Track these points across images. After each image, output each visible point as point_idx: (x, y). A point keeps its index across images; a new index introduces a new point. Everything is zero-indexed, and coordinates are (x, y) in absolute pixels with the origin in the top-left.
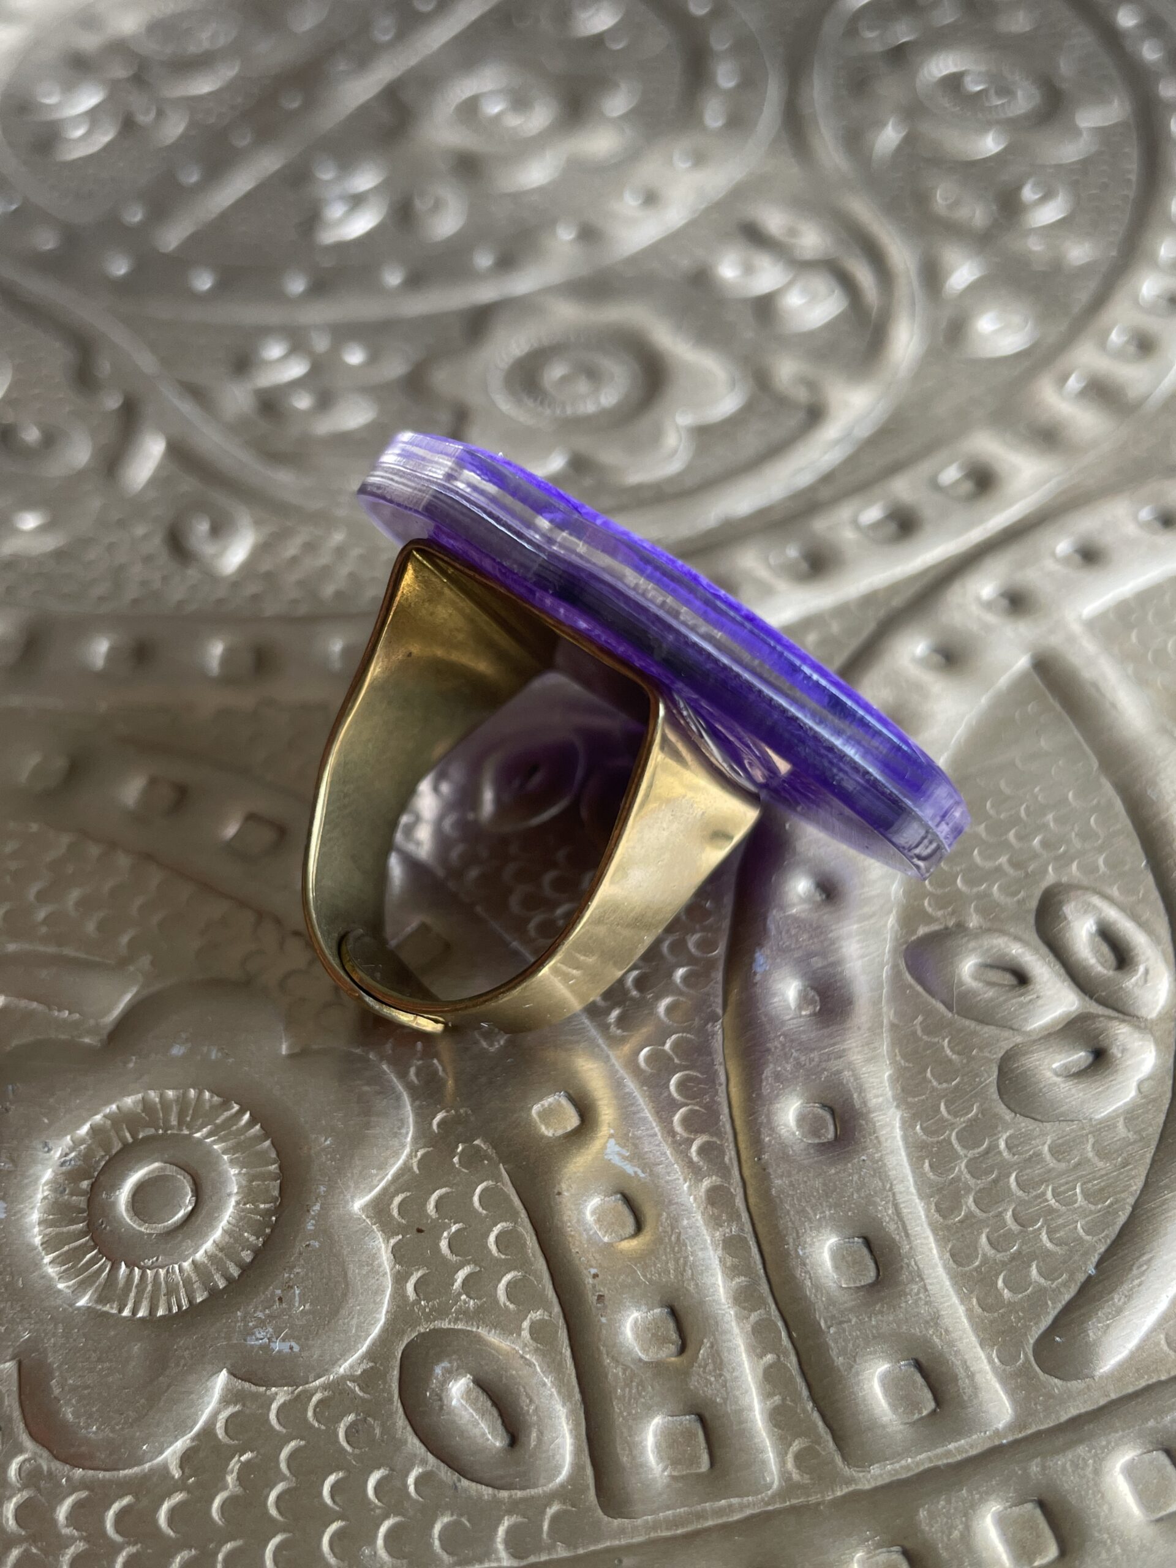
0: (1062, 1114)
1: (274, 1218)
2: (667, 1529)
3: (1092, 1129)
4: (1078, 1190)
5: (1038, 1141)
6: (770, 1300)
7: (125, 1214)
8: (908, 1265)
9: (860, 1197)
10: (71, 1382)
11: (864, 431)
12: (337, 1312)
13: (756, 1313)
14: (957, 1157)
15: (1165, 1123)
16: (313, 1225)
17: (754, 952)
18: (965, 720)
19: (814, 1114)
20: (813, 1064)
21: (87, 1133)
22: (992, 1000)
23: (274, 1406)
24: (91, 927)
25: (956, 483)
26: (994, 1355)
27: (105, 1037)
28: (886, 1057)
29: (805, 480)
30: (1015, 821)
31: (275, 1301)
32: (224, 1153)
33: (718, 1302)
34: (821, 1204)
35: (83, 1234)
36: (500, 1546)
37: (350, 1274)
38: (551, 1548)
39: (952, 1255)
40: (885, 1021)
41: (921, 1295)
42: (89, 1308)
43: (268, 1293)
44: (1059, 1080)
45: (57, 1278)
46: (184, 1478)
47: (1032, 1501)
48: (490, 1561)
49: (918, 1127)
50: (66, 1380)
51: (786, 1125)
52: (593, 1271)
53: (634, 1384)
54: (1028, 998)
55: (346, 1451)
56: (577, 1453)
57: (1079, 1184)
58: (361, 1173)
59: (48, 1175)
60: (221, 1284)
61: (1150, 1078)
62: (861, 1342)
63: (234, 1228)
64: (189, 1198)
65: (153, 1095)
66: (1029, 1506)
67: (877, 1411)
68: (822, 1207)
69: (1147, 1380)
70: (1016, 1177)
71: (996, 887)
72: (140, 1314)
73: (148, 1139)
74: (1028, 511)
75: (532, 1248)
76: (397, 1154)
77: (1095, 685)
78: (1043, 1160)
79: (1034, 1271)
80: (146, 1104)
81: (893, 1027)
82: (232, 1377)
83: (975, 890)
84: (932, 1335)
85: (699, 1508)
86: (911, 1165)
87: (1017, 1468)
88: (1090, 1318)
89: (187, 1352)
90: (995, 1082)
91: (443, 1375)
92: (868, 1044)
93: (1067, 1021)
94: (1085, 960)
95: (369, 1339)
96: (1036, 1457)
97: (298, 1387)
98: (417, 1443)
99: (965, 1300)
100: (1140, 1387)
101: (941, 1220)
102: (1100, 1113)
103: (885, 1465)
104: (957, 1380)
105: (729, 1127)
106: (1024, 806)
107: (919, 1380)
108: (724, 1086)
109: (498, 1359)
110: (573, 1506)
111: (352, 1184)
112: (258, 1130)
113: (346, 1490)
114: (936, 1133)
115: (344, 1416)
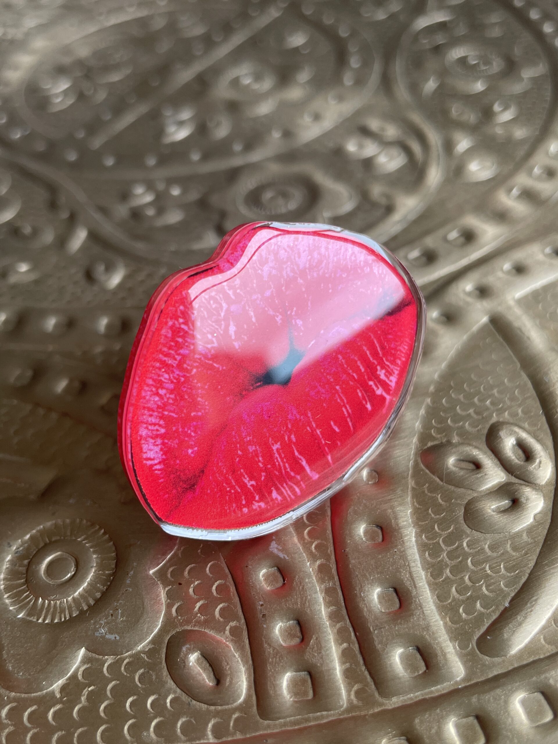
0: (495, 530)
1: (112, 578)
2: (291, 726)
3: (510, 537)
5: (483, 543)
6: (347, 617)
7: (43, 575)
8: (415, 601)
9: (393, 569)
10: (12, 652)
11: (412, 217)
12: (138, 621)
13: (339, 624)
14: (443, 550)
15: (547, 534)
16: (130, 581)
18: (456, 346)
19: (372, 530)
20: (373, 506)
21: (29, 539)
22: (463, 476)
23: (106, 665)
25: (456, 239)
26: (457, 645)
27: (39, 495)
28: (409, 503)
30: (478, 393)
31: (109, 616)
32: (91, 548)
33: (321, 618)
34: (373, 572)
35: (23, 584)
36: (209, 733)
37: (145, 604)
38: (234, 734)
39: (438, 597)
40: (409, 486)
41: (421, 616)
42: (23, 618)
43: (106, 612)
44: (494, 513)
45: (10, 604)
46: (62, 698)
47: (473, 716)
48: (204, 739)
49: (424, 536)
50: (10, 651)
51: (358, 535)
52: (261, 603)
53: (278, 656)
54: (480, 475)
55: (138, 686)
56: (249, 689)
57: (502, 563)
58: (154, 557)
59: (9, 558)
60: (85, 608)
61: (540, 513)
62: (390, 638)
63: (93, 582)
64: (73, 568)
65: (60, 521)
66: (472, 720)
67: (397, 671)
69: (534, 658)
70: (471, 561)
71: (467, 423)
72: (47, 622)
73: (56, 541)
74: (490, 251)
75: (233, 592)
76: (171, 549)
77: (520, 329)
78: (485, 552)
79: (478, 605)
80: (56, 526)
81: (413, 489)
82: (87, 651)
83: (457, 425)
84: (425, 635)
85: (306, 716)
86: (419, 554)
87: (465, 700)
88: (505, 627)
89: (67, 639)
90: (463, 515)
91: (186, 651)
92: (400, 497)
93: (500, 486)
94: (510, 457)
95: (153, 634)
96: (475, 694)
97: (118, 656)
98: (173, 683)
99: (443, 618)
100: (529, 661)
101: (433, 580)
102: (515, 529)
103: (400, 697)
104: (437, 657)
105: (331, 536)
106: (483, 386)
107: (419, 656)
108: (330, 517)
109: (213, 643)
110: (245, 714)
111: (149, 562)
112: (108, 537)
113: (137, 705)
114: (432, 539)
115: (138, 670)
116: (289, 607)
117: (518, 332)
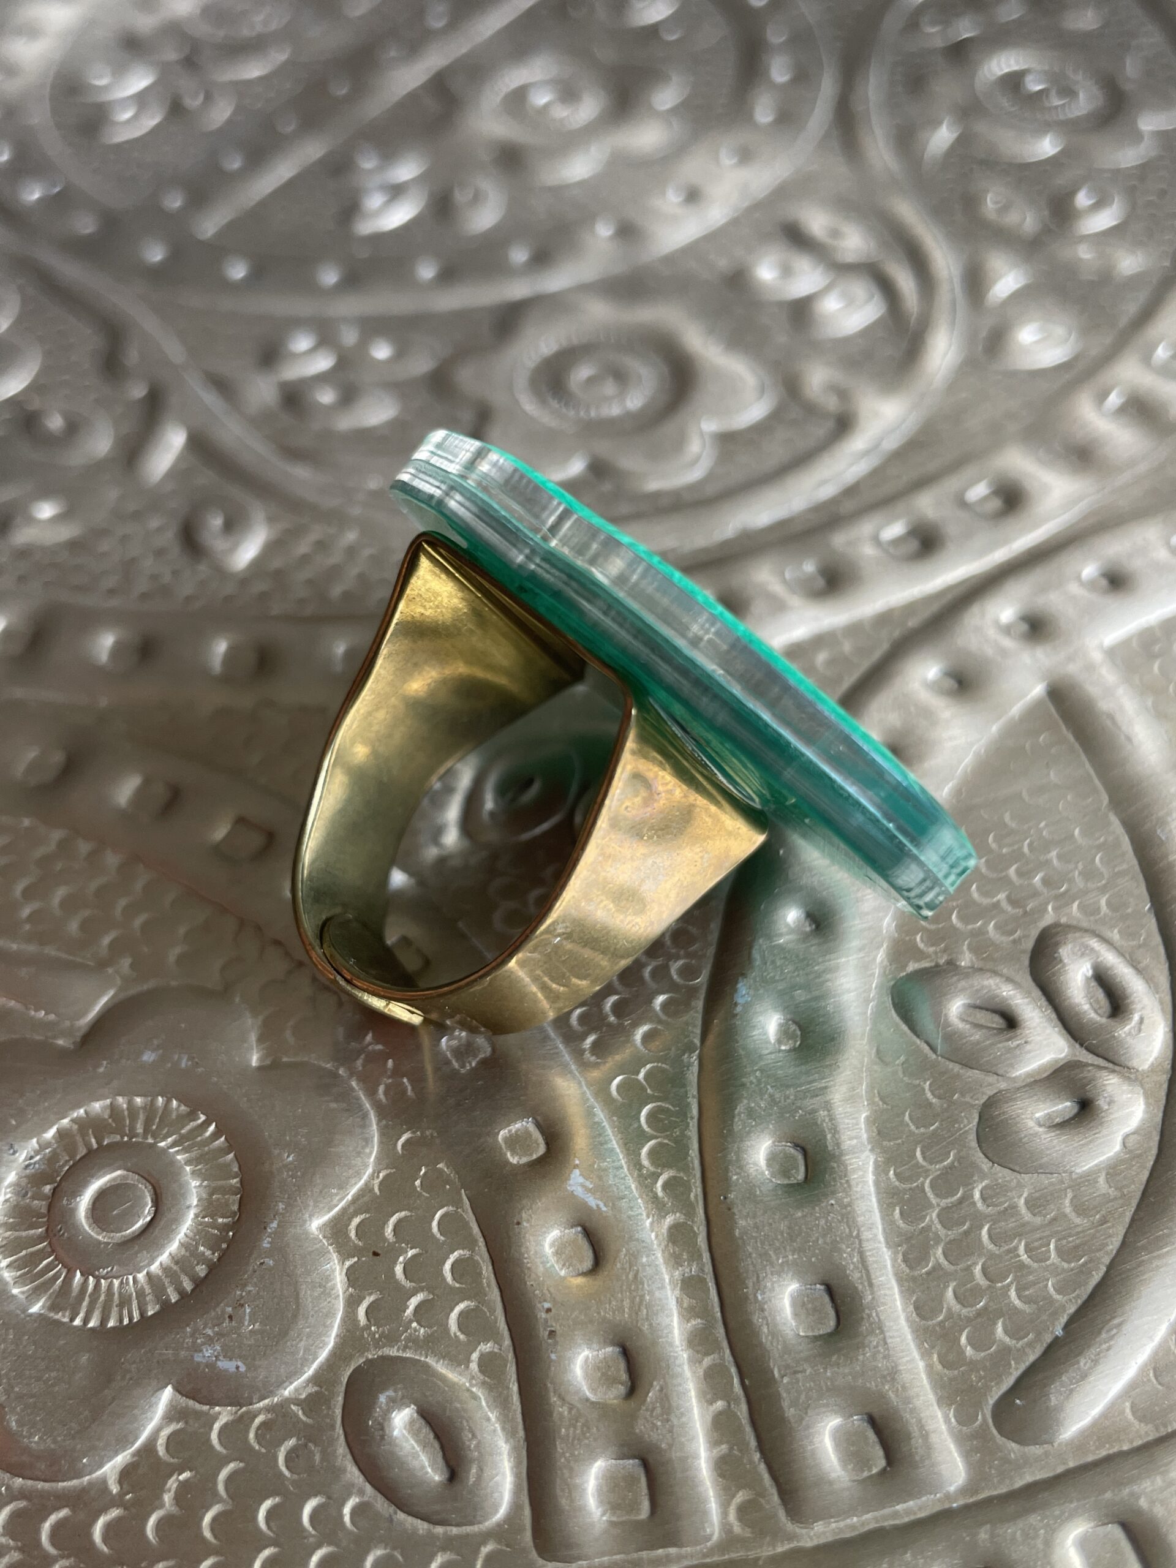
0: (1041, 1166)
1: (231, 1234)
3: (1072, 1183)
4: (1052, 1246)
5: (1014, 1192)
6: (725, 1344)
7: (83, 1221)
8: (869, 1316)
9: (825, 1243)
10: (17, 1389)
11: (891, 444)
12: (286, 1333)
13: (709, 1357)
14: (930, 1206)
15: (1148, 1181)
16: (270, 1243)
17: (737, 983)
18: (973, 749)
19: (785, 1154)
20: (789, 1101)
21: (54, 1137)
22: (978, 1043)
23: (217, 1426)
24: (73, 926)
25: (985, 499)
26: (951, 1414)
27: (78, 1040)
28: (864, 1098)
29: (827, 492)
30: (1017, 856)
31: (225, 1319)
32: (186, 1164)
33: (671, 1344)
34: (784, 1248)
35: (40, 1239)
37: (301, 1295)
39: (916, 1308)
40: (866, 1060)
41: (880, 1348)
42: (41, 1315)
43: (219, 1310)
44: (1041, 1130)
45: (12, 1282)
46: (122, 1494)
50: (13, 1388)
51: (755, 1164)
52: (547, 1305)
53: (579, 1424)
54: (1017, 1042)
55: (285, 1476)
56: (517, 1492)
57: (1053, 1240)
58: (321, 1192)
59: (12, 1177)
60: (174, 1298)
61: (1136, 1132)
62: (814, 1395)
63: (191, 1242)
64: (148, 1208)
65: (121, 1101)
67: (826, 1466)
69: (1109, 1449)
70: (989, 1230)
71: (992, 923)
72: (91, 1325)
73: (112, 1146)
74: (1055, 531)
75: (488, 1278)
76: (358, 1175)
77: (1111, 717)
78: (1018, 1213)
79: (999, 1329)
80: (113, 1107)
82: (177, 1394)
83: (970, 927)
84: (888, 1391)
85: (635, 1555)
86: (881, 1212)
87: (964, 1535)
88: (1054, 1381)
89: (134, 1366)
90: (975, 1129)
91: (387, 1404)
92: (846, 1083)
93: (1055, 1068)
94: (1079, 1005)
95: (317, 1362)
96: (987, 1523)
97: (241, 1408)
98: (357, 1472)
99: (925, 1354)
100: (1100, 1456)
101: (908, 1271)
102: (1082, 1167)
103: (830, 1523)
104: (910, 1439)
105: (697, 1163)
106: (1028, 841)
107: (871, 1434)
108: (696, 1120)
109: (444, 1390)
110: (507, 1546)
111: (311, 1203)
112: (223, 1142)
113: (280, 1516)
114: (910, 1179)
115: (284, 1440)
116: (605, 1317)
117: (1109, 723)
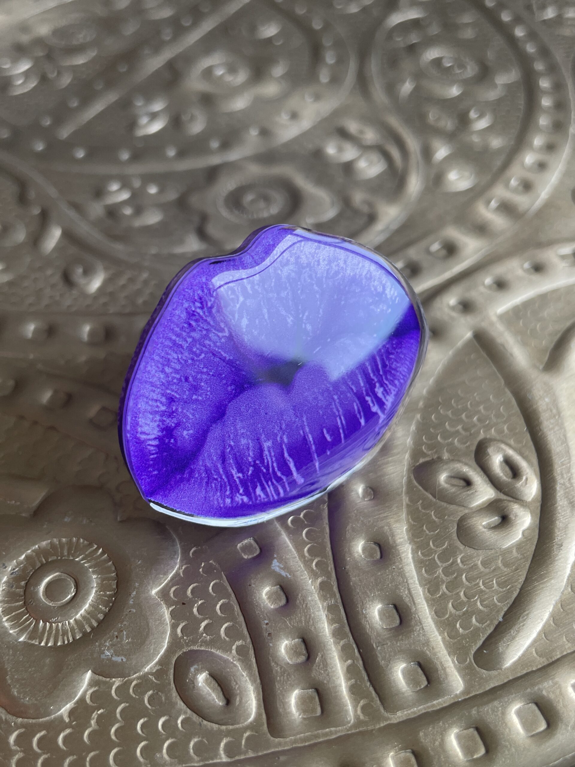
0: (487, 546)
1: (114, 599)
2: (301, 743)
3: (501, 553)
4: (494, 582)
5: (475, 559)
6: (350, 635)
7: (42, 597)
8: (415, 617)
9: (392, 586)
10: (16, 677)
11: (394, 227)
12: (144, 642)
13: (343, 641)
14: (438, 567)
15: (535, 550)
16: (132, 601)
18: (442, 362)
19: (370, 547)
21: (24, 559)
22: (454, 493)
23: (114, 688)
25: (438, 251)
26: (455, 659)
27: (32, 513)
28: (405, 520)
30: (465, 409)
31: (114, 638)
32: (89, 568)
33: (325, 636)
35: (22, 607)
36: (222, 752)
37: (150, 625)
38: (246, 753)
39: (436, 613)
40: (404, 503)
41: (421, 632)
42: (25, 642)
43: (111, 634)
44: (485, 530)
45: (9, 628)
46: (71, 722)
47: (473, 727)
48: (216, 759)
50: (14, 676)
51: (357, 552)
52: (266, 622)
53: (285, 675)
54: (471, 492)
55: (148, 708)
56: (258, 708)
57: (495, 579)
58: (156, 576)
59: (5, 579)
60: (89, 630)
61: (528, 529)
62: (392, 654)
63: (95, 603)
64: (73, 589)
65: (55, 541)
66: (472, 731)
67: (400, 686)
68: (374, 590)
69: (527, 670)
70: (466, 576)
71: (456, 439)
72: (49, 645)
73: (53, 562)
74: (472, 264)
75: (237, 611)
76: (173, 568)
77: (503, 346)
78: (478, 568)
79: (474, 620)
80: (52, 544)
81: (408, 505)
82: (94, 674)
83: (446, 441)
84: (426, 650)
85: (316, 732)
86: (416, 571)
87: (465, 712)
88: (500, 641)
89: (72, 662)
90: (456, 531)
91: (195, 672)
92: (396, 514)
93: (489, 502)
94: (498, 474)
95: (160, 655)
96: (474, 707)
97: (125, 678)
98: (182, 704)
99: (441, 633)
100: (523, 673)
101: (431, 596)
102: (505, 545)
103: (404, 712)
104: (438, 671)
105: (330, 553)
106: (469, 402)
107: (419, 670)
108: (328, 534)
109: (221, 663)
110: (256, 733)
111: (151, 582)
112: (106, 557)
113: (148, 727)
114: (428, 555)
115: (147, 692)
117: (501, 348)
